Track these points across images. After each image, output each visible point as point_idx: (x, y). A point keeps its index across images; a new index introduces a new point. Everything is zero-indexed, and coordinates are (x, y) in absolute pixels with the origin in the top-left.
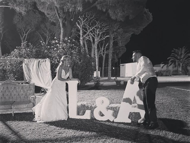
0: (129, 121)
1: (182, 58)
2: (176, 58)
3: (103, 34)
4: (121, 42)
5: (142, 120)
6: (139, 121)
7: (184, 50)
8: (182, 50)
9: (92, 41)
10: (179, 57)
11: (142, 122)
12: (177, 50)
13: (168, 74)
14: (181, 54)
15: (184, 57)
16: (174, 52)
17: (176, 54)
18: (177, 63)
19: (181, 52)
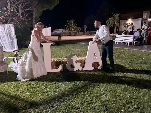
0: (93, 69)
1: (72, 26)
2: (69, 26)
3: (24, 8)
4: (37, 14)
5: (101, 67)
6: (99, 68)
7: (73, 21)
8: (72, 21)
9: (16, 11)
10: (71, 25)
11: (101, 68)
12: (69, 21)
13: (65, 35)
14: (72, 24)
15: (73, 25)
16: (68, 22)
17: (69, 23)
18: (70, 29)
19: (72, 22)
